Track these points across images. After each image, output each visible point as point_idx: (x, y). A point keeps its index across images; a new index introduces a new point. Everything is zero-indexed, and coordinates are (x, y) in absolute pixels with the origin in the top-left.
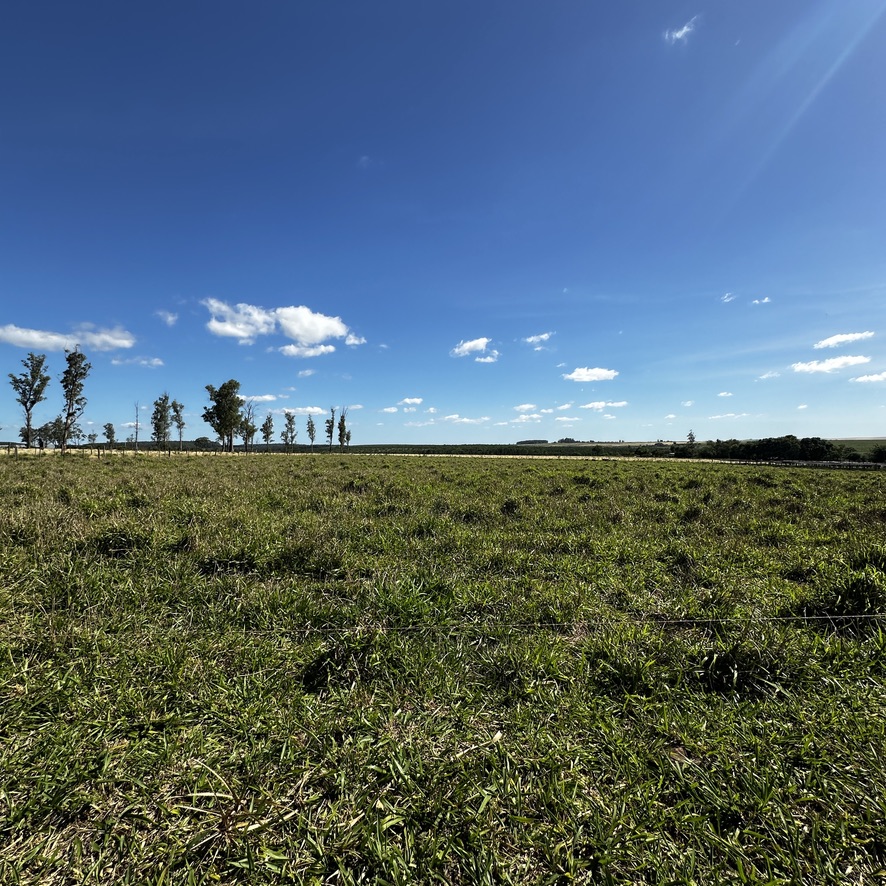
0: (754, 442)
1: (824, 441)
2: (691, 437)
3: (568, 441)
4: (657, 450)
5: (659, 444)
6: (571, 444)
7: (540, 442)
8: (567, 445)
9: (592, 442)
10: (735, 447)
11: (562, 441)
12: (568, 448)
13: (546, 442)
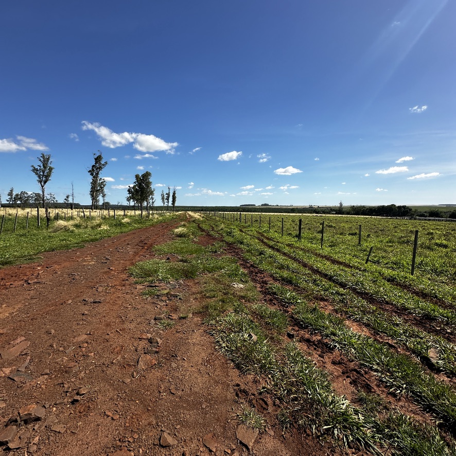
1: (408, 207)
2: (341, 204)
3: (266, 205)
6: (268, 207)
7: (251, 205)
8: (265, 207)
11: (263, 205)
13: (255, 205)
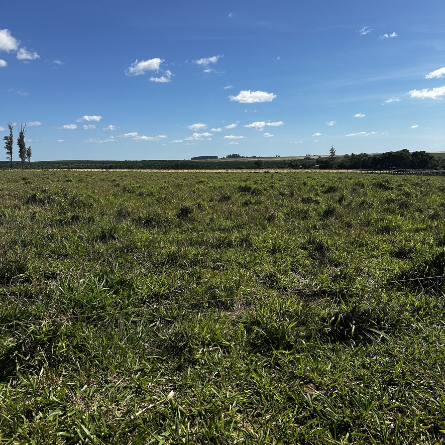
0: (379, 155)
1: (428, 154)
2: (332, 151)
3: (234, 156)
4: (306, 163)
5: (308, 158)
8: (233, 160)
9: (254, 157)
10: (365, 160)
11: (229, 157)
12: (234, 162)
13: (216, 157)
